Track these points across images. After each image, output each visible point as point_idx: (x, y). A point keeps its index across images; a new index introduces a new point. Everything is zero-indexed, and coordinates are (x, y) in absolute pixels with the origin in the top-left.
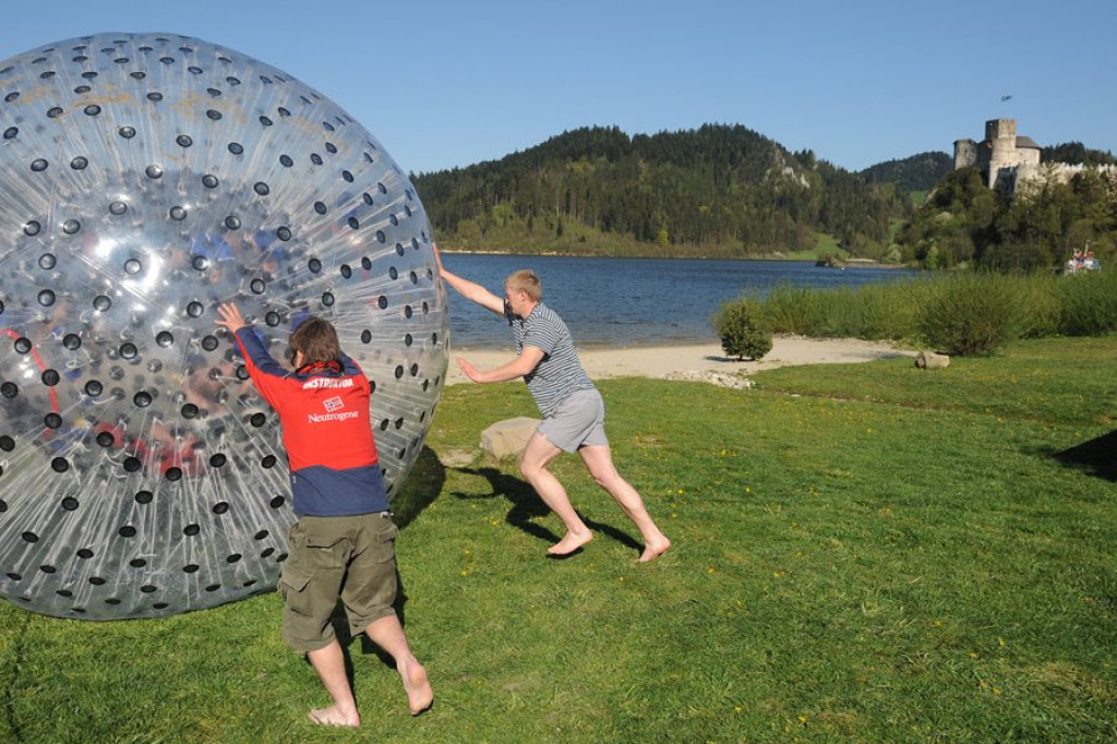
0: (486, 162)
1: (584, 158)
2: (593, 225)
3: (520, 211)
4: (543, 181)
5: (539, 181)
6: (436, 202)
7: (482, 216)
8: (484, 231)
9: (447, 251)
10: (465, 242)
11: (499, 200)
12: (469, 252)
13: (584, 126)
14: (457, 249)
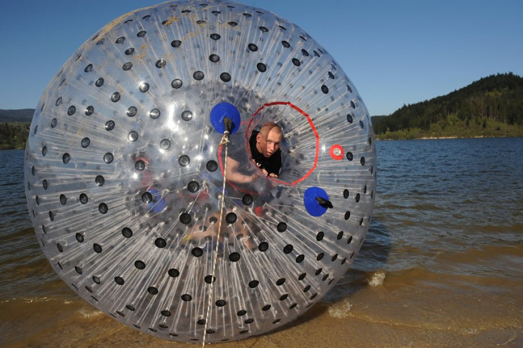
0: (440, 97)
1: (495, 89)
2: (503, 122)
3: (462, 117)
4: (473, 102)
5: (471, 103)
6: (418, 116)
7: (442, 121)
8: (443, 128)
9: (425, 138)
10: (434, 133)
11: (450, 113)
12: (436, 138)
13: (492, 74)
14: (430, 136)
